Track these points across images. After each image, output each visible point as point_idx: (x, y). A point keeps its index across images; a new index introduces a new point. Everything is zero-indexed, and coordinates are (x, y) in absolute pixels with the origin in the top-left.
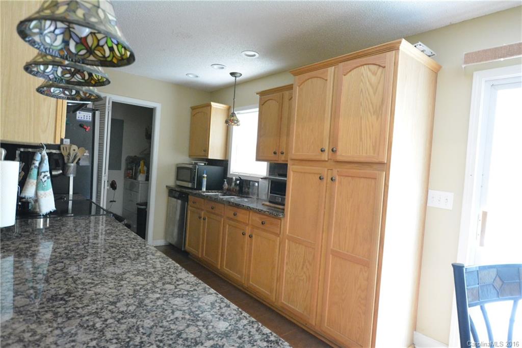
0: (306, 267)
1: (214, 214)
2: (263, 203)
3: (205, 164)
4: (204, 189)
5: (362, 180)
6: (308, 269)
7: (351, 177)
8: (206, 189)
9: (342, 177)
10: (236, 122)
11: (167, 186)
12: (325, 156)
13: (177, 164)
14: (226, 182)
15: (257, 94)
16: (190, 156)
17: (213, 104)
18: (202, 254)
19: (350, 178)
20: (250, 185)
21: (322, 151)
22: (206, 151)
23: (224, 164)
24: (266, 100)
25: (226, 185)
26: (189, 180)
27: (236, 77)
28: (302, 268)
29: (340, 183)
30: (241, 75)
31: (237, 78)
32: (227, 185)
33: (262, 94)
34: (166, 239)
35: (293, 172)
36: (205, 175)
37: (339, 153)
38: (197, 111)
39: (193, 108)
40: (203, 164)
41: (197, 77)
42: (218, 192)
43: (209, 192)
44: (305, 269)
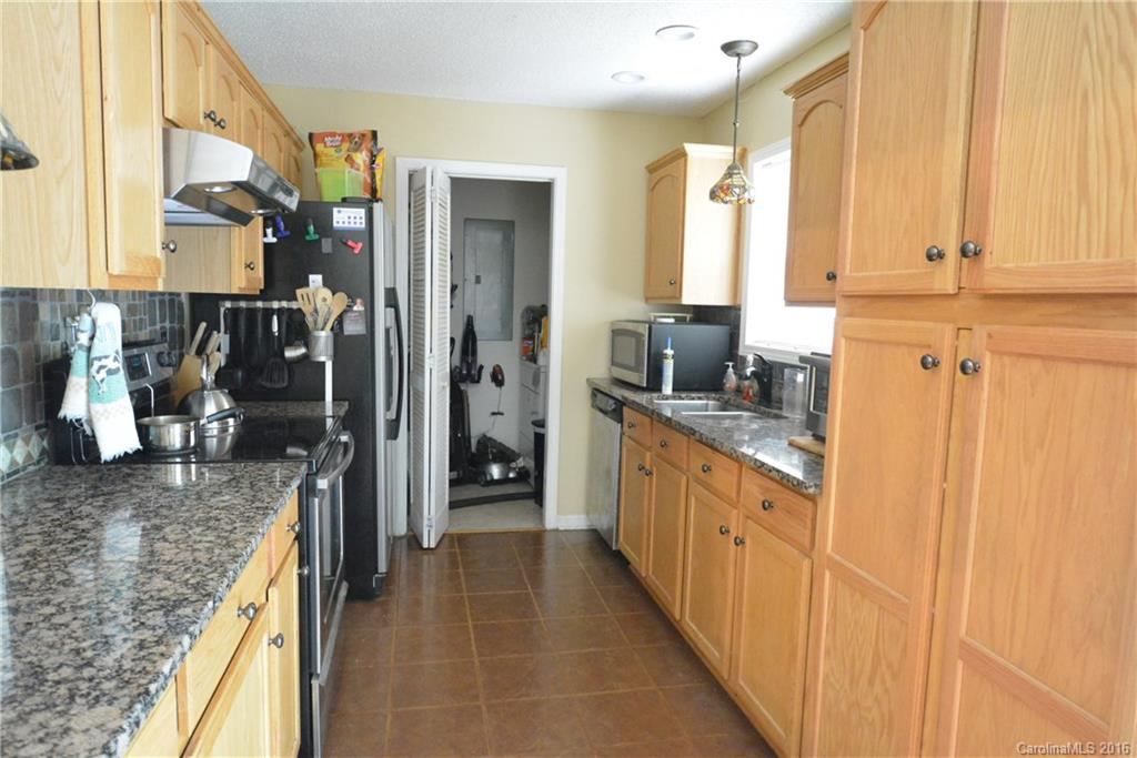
0: (883, 682)
1: (667, 460)
2: (792, 438)
3: (679, 321)
4: (668, 389)
5: (1086, 372)
6: (886, 690)
7: (1043, 358)
8: (674, 390)
9: (1006, 360)
10: (737, 190)
11: (588, 380)
12: (945, 278)
13: (612, 323)
14: (731, 370)
15: (786, 92)
16: (647, 299)
17: (688, 147)
19: (1036, 365)
21: (934, 256)
22: (676, 283)
23: (725, 317)
24: (810, 106)
25: (731, 379)
26: (633, 364)
27: (738, 55)
28: (871, 683)
29: (999, 383)
30: (755, 46)
31: (742, 58)
32: (733, 376)
33: (800, 89)
35: (846, 338)
36: (669, 352)
37: (989, 261)
38: (661, 172)
39: (652, 169)
40: (672, 320)
41: (642, 78)
42: (708, 399)
43: (680, 398)
44: (878, 689)
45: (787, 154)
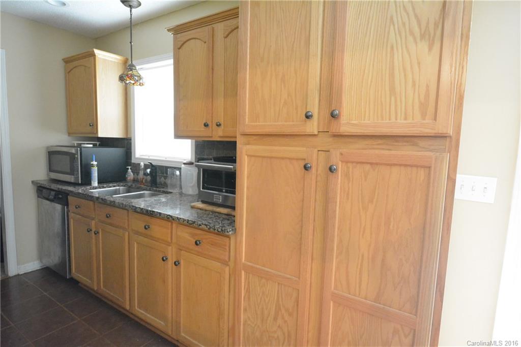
0: (283, 318)
1: (111, 225)
2: (193, 204)
3: (95, 145)
4: (95, 183)
5: (395, 170)
6: (285, 322)
7: (371, 164)
8: (98, 183)
9: (350, 165)
10: (136, 78)
11: (33, 182)
12: (312, 127)
13: (48, 148)
14: (130, 170)
15: (169, 30)
16: (69, 134)
17: (97, 51)
18: (99, 283)
19: (368, 167)
20: (167, 174)
21: (308, 117)
22: (94, 125)
23: (124, 144)
24: (185, 40)
25: (130, 175)
26: (69, 171)
27: (130, 6)
28: (275, 319)
29: (347, 175)
30: (140, 4)
31: (133, 9)
32: (132, 174)
33: (177, 30)
34: (40, 258)
35: (248, 156)
36: (95, 163)
37: (344, 119)
38: (76, 63)
39: (67, 61)
40: (91, 146)
42: (119, 186)
43: (103, 187)
44: (280, 321)
45: (171, 61)
